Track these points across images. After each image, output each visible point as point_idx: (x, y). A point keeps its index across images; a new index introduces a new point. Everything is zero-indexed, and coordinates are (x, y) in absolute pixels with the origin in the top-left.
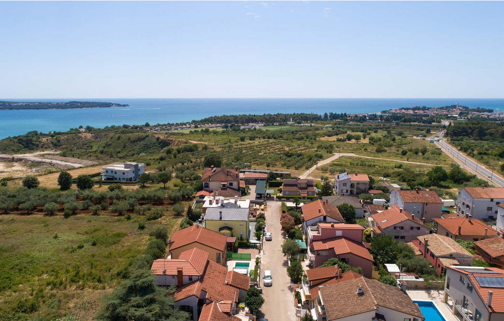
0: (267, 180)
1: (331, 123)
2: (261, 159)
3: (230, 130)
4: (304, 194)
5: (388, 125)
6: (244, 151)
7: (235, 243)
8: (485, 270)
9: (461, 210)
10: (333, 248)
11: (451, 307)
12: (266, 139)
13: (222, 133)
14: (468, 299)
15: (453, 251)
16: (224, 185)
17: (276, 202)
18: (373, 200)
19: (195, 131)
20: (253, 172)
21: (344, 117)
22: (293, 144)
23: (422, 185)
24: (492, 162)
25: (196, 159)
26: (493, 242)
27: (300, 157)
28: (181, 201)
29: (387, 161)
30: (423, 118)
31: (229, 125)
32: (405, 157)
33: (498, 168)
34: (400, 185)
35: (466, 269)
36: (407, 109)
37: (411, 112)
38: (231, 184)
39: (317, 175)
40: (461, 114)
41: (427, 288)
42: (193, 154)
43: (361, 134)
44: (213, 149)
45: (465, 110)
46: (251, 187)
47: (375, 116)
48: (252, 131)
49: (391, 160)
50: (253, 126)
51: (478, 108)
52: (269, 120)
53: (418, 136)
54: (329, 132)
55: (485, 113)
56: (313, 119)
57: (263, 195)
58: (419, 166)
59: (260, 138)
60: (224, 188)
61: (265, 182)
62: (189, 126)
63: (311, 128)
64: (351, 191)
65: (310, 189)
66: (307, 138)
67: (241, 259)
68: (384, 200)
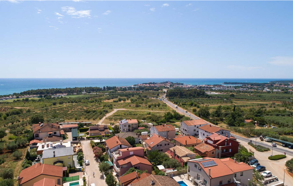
0: (78, 128)
1: (108, 92)
2: (70, 115)
3: (44, 98)
4: (103, 134)
5: (138, 92)
6: (57, 112)
7: (67, 170)
8: (203, 159)
9: (183, 132)
10: (130, 162)
11: (192, 181)
12: (71, 103)
13: (39, 101)
14: (200, 175)
15: (187, 153)
16: (50, 134)
17: (86, 141)
18: (141, 133)
19: (18, 100)
20: (67, 124)
21: (114, 88)
22: (88, 105)
23: (162, 122)
24: (189, 108)
25: (23, 119)
26: (201, 146)
27: (95, 113)
28: (18, 149)
29: (142, 111)
30: (155, 88)
31: (43, 95)
32: (151, 109)
33: (192, 111)
34: (152, 123)
35: (197, 160)
36: (146, 84)
37: (148, 85)
38: (55, 133)
39: (106, 122)
40: (170, 86)
41: (179, 174)
42: (20, 116)
43: (126, 97)
44: (34, 111)
45: (172, 84)
46: (67, 133)
47: (131, 87)
48: (60, 98)
49: (144, 111)
50: (59, 95)
51: (177, 83)
52: (70, 91)
53: (154, 97)
54: (108, 97)
55: (180, 85)
56: (97, 90)
57: (77, 138)
58: (158, 113)
59: (66, 103)
60: (50, 136)
61: (77, 129)
62: (12, 97)
63: (97, 95)
64: (129, 129)
65: (106, 130)
66: (96, 101)
67: (73, 180)
68: (147, 132)
